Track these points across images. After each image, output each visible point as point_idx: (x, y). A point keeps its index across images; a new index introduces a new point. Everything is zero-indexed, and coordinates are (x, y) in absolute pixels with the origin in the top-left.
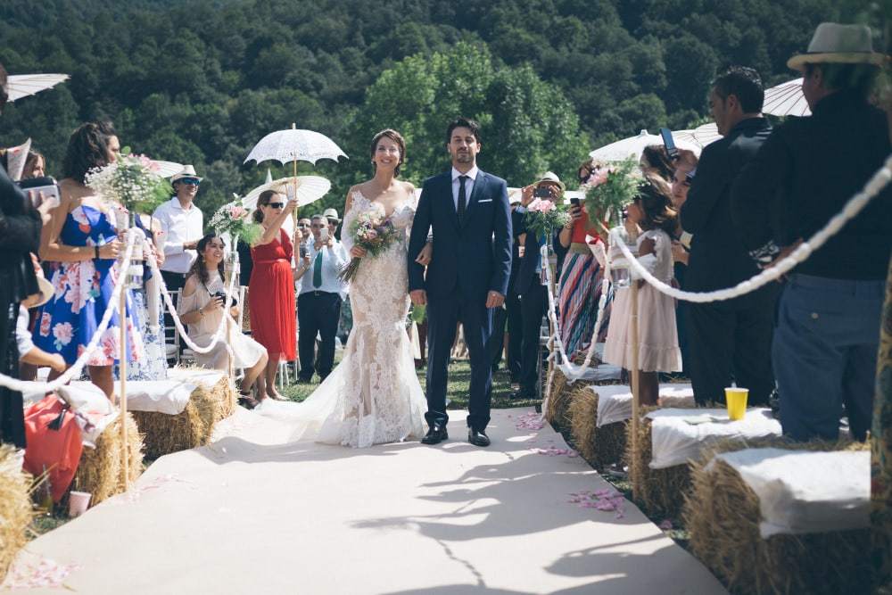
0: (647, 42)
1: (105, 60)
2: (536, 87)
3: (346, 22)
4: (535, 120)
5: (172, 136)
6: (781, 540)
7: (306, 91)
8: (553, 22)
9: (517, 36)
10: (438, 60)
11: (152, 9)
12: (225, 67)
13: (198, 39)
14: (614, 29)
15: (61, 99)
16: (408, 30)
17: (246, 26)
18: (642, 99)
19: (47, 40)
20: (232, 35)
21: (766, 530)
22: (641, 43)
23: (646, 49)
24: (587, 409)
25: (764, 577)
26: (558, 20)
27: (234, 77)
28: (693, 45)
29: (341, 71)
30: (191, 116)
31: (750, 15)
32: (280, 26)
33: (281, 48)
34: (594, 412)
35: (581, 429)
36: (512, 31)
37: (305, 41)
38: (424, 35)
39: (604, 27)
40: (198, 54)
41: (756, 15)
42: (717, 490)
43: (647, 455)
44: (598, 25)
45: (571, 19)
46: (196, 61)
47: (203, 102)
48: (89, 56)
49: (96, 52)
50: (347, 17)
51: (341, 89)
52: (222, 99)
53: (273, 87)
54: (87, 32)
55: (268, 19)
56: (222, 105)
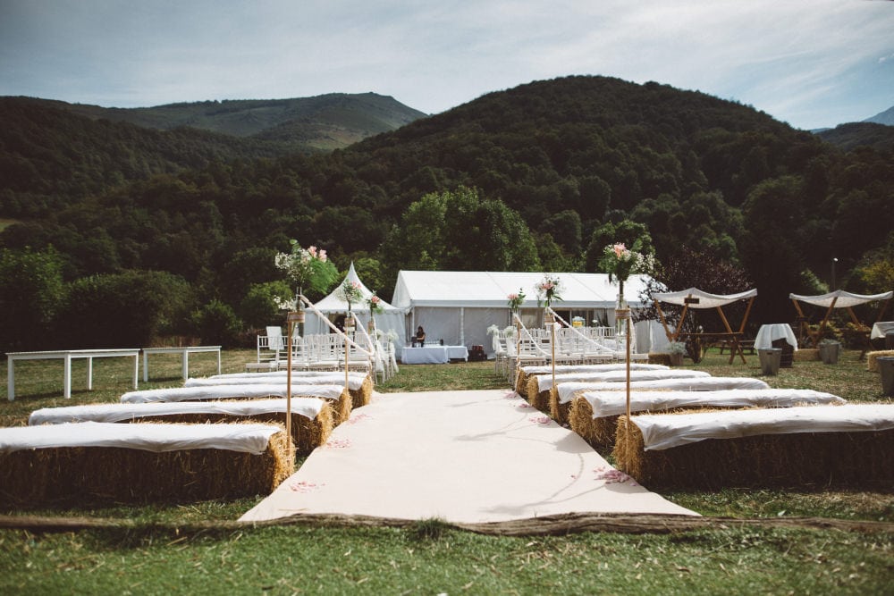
0: (569, 179)
1: (238, 188)
2: (504, 211)
3: (388, 165)
4: (504, 231)
5: (281, 235)
6: (599, 420)
7: (364, 208)
8: (513, 167)
9: (491, 175)
10: (447, 196)
11: (268, 156)
12: (314, 193)
13: (297, 176)
14: (550, 172)
15: (212, 212)
16: (426, 171)
17: (327, 167)
18: (566, 213)
19: (203, 175)
20: (318, 173)
21: (594, 417)
22: (565, 180)
23: (569, 183)
24: (534, 385)
25: (594, 433)
26: (516, 165)
27: (319, 198)
28: (596, 180)
29: (385, 195)
30: (293, 223)
31: (629, 163)
32: (348, 168)
33: (348, 181)
34: (537, 387)
35: (532, 395)
36: (488, 172)
37: (362, 176)
38: (435, 173)
39: (543, 170)
40: (297, 185)
41: (633, 163)
42: (579, 406)
43: (558, 399)
44: (540, 169)
45: (524, 165)
46: (295, 188)
47: (300, 214)
48: (228, 185)
49: (234, 182)
50: (389, 163)
51: (385, 206)
52: (312, 212)
53: (343, 205)
54: (228, 170)
55: (340, 163)
56: (312, 216)
